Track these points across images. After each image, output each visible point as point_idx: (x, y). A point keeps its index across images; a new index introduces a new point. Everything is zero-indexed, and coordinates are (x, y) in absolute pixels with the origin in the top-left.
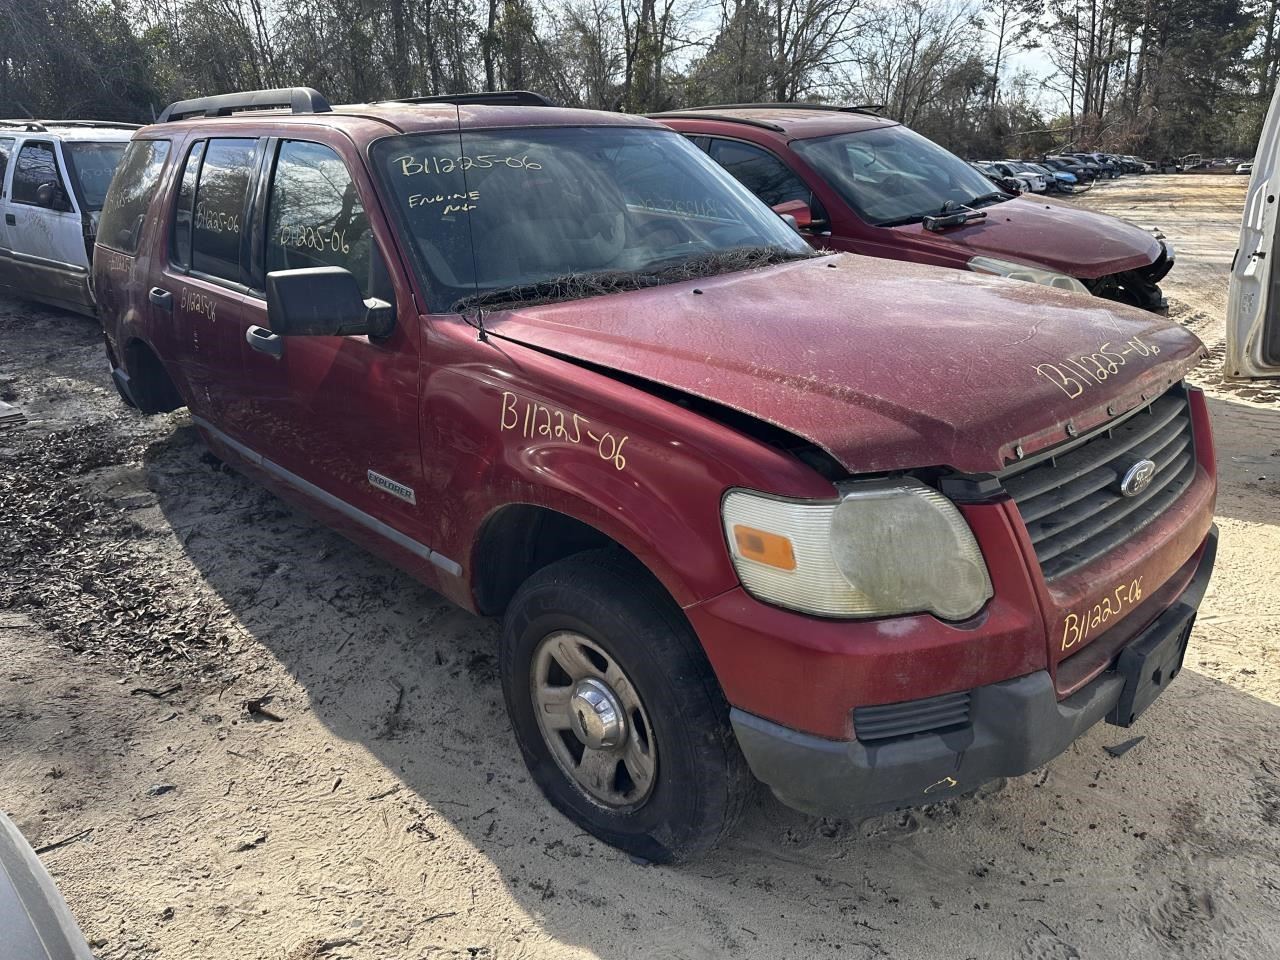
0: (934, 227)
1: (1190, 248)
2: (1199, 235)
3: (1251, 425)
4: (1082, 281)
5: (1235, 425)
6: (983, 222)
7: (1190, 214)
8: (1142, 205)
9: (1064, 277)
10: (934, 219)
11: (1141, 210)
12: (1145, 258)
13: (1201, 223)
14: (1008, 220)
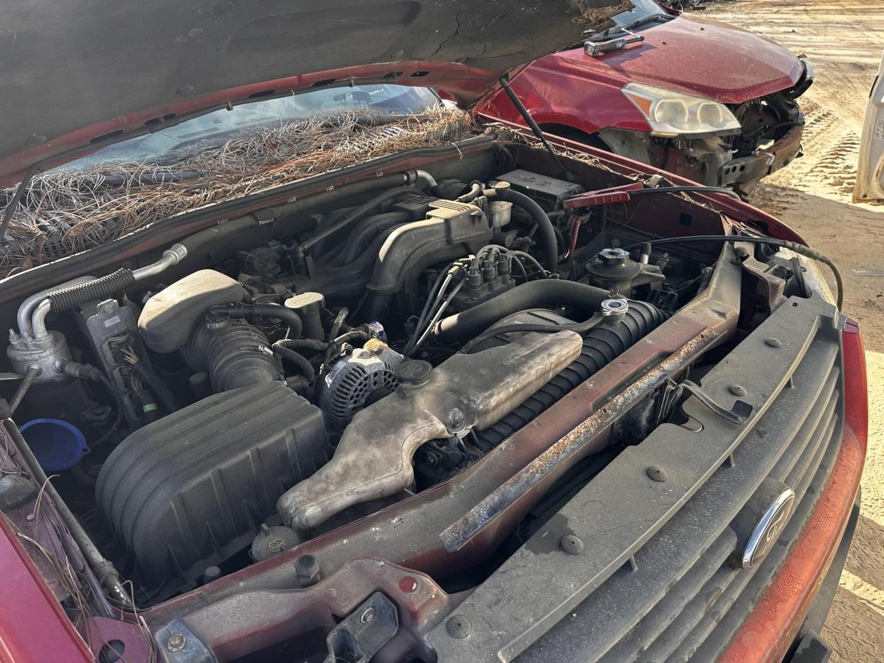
0: (593, 53)
1: (819, 47)
2: (826, 35)
3: (869, 232)
4: (728, 106)
5: (856, 231)
6: (640, 47)
7: (819, 16)
8: (784, 9)
9: (712, 103)
10: (593, 44)
11: (782, 13)
12: (788, 79)
13: (827, 24)
14: (664, 43)
